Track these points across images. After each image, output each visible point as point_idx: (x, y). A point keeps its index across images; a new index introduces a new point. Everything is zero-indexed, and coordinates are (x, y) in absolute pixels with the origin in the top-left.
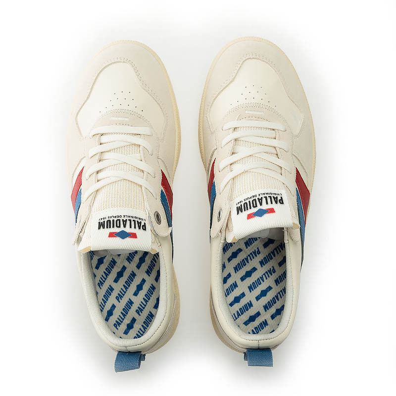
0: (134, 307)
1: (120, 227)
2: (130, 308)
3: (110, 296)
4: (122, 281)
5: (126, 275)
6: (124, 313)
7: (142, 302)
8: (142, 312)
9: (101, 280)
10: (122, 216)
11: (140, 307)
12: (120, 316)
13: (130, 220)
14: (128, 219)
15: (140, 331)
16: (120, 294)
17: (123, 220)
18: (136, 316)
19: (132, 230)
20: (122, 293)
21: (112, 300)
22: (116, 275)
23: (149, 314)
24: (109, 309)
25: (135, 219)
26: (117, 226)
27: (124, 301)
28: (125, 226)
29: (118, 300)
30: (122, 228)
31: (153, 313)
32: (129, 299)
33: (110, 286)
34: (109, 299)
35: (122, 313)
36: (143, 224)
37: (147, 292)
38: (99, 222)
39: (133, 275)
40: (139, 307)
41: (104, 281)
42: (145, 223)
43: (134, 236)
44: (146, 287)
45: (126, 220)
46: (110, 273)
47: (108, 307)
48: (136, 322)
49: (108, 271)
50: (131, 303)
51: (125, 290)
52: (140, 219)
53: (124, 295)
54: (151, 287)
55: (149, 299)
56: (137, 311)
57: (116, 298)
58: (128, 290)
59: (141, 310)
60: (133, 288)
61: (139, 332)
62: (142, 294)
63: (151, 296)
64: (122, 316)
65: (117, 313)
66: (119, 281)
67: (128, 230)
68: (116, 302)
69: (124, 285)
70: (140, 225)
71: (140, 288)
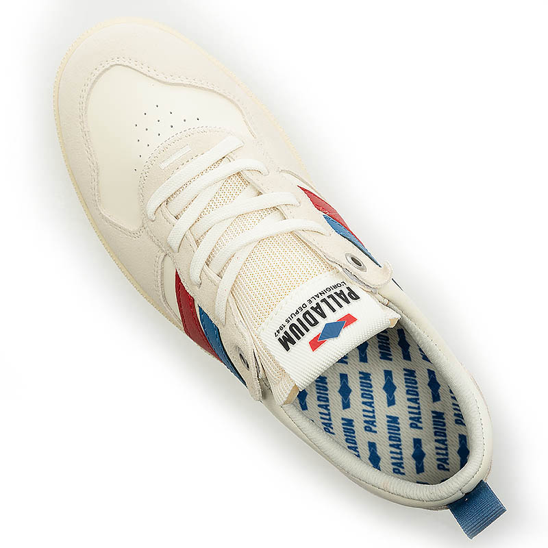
0: (404, 423)
1: (316, 322)
2: (399, 430)
3: (356, 434)
4: (356, 397)
5: (355, 384)
6: (395, 443)
7: (409, 407)
8: (421, 422)
9: (323, 421)
10: (307, 303)
11: (413, 416)
12: (391, 452)
13: (324, 300)
14: (318, 300)
15: (440, 451)
16: (368, 419)
17: (312, 308)
18: (416, 434)
19: (340, 313)
20: (369, 417)
21: (362, 437)
22: (339, 398)
23: (433, 417)
24: (369, 453)
25: (329, 294)
26: (312, 325)
27: (382, 425)
28: (324, 316)
29: (371, 430)
30: (322, 323)
31: (438, 410)
32: (387, 416)
33: (343, 419)
34: (357, 440)
35: (391, 445)
36: (346, 292)
37: (407, 386)
38: (279, 339)
39: (365, 376)
40: (411, 418)
41: (330, 419)
42: (348, 288)
43: (349, 319)
44: (399, 381)
45: (317, 304)
46: (327, 400)
47: (365, 451)
48: (423, 441)
49: (323, 399)
50: (393, 420)
51: (370, 409)
52: (335, 287)
53: (374, 417)
54: (405, 374)
55: (417, 395)
56: (411, 426)
57: (366, 430)
58: (375, 405)
59: (418, 420)
60: (380, 396)
61: (437, 454)
62: (401, 394)
63: (417, 388)
64: (394, 450)
65: (384, 450)
66: (352, 402)
67: (332, 317)
68: (370, 437)
69: (364, 403)
70: (344, 295)
71: (390, 388)
